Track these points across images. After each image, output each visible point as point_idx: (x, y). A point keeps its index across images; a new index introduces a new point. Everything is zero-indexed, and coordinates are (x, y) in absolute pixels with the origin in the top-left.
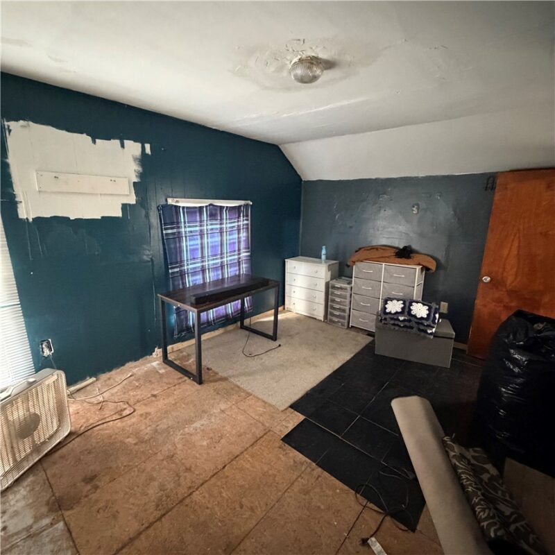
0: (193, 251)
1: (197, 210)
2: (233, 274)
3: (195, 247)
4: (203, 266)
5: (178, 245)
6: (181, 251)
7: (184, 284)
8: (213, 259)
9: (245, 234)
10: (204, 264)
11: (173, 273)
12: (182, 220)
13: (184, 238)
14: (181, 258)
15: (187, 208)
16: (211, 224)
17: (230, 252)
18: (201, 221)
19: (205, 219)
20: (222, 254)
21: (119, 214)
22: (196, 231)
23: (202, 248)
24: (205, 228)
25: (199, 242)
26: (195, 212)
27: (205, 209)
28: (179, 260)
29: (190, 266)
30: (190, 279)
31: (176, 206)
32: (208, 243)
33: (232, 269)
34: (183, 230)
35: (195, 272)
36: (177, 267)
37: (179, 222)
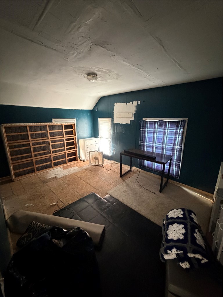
0: (150, 138)
6: (145, 137)
8: (158, 144)
12: (147, 126)
13: (147, 133)
15: (149, 121)
16: (159, 129)
19: (156, 126)
20: (163, 143)
21: (129, 123)
22: (152, 131)
23: (154, 138)
25: (153, 135)
26: (153, 123)
28: (143, 140)
29: (147, 144)
31: (145, 121)
33: (168, 152)
34: (147, 130)
35: (149, 147)
36: (142, 142)
37: (145, 127)
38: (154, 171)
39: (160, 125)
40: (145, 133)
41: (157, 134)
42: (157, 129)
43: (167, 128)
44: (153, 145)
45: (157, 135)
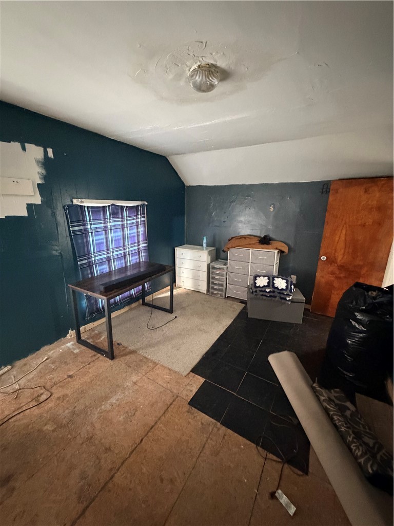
0: (98, 244)
1: (101, 209)
2: (134, 262)
3: (100, 241)
4: (108, 257)
5: (85, 240)
6: (88, 246)
7: (92, 273)
8: (117, 251)
9: (142, 229)
10: (109, 255)
11: (81, 265)
12: (88, 219)
13: (90, 234)
14: (88, 251)
15: (92, 207)
16: (114, 221)
17: (131, 244)
18: (105, 219)
19: (108, 217)
20: (124, 246)
21: (25, 213)
22: (101, 228)
23: (107, 242)
24: (109, 224)
25: (104, 236)
26: (99, 211)
27: (107, 208)
28: (86, 253)
29: (97, 258)
30: (98, 268)
31: (81, 206)
32: (112, 237)
33: (133, 258)
34: (89, 227)
36: (85, 259)
37: (84, 220)
40: (87, 236)
45: (113, 235)
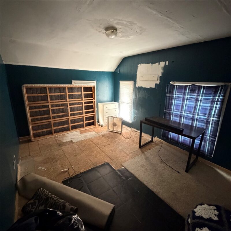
0: (177, 106)
1: (184, 87)
5: (170, 101)
8: (187, 113)
12: (175, 91)
13: (174, 99)
15: (178, 86)
16: (191, 95)
19: (187, 92)
21: (154, 87)
22: (181, 97)
24: (186, 96)
25: (181, 102)
28: (169, 107)
29: (174, 112)
30: (173, 117)
31: (173, 85)
32: (186, 104)
33: (200, 124)
34: (174, 95)
35: (176, 116)
36: (168, 110)
37: (173, 92)
38: (181, 145)
39: (192, 91)
40: (172, 100)
41: (187, 101)
42: (188, 95)
43: (201, 95)
44: (182, 113)
45: (188, 103)
